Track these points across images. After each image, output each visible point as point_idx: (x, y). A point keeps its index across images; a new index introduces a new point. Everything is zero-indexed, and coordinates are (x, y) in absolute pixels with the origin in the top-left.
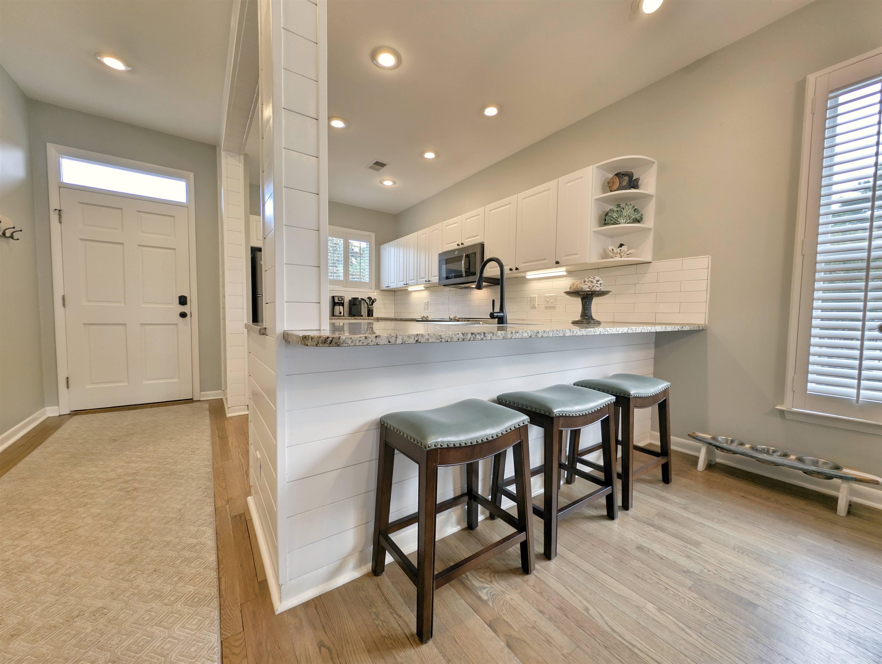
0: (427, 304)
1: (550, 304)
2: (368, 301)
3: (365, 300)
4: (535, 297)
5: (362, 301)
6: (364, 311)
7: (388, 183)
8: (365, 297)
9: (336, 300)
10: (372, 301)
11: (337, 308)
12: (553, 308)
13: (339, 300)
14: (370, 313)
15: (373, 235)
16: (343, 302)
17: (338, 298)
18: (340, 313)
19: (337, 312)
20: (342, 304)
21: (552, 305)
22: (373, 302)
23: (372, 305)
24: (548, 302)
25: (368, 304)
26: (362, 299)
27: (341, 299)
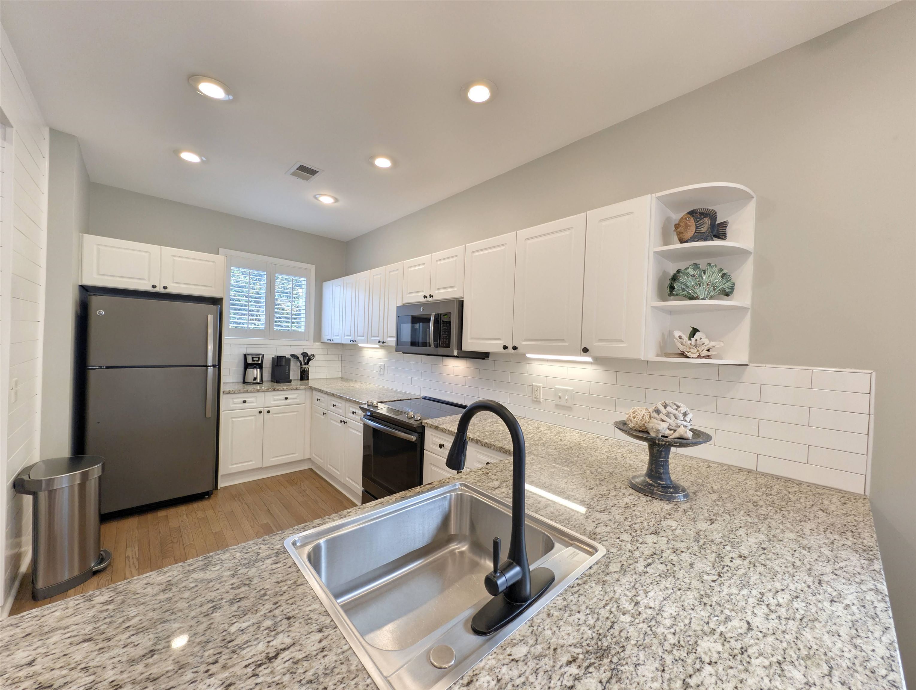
0: (383, 368)
1: (563, 402)
2: (301, 359)
3: (298, 358)
4: (539, 387)
5: (292, 360)
6: (294, 372)
7: (326, 200)
8: (298, 352)
9: (250, 361)
10: (308, 358)
11: (250, 371)
12: (569, 408)
13: (253, 360)
14: (304, 376)
15: (313, 268)
16: (260, 362)
17: (253, 358)
18: (255, 379)
19: (250, 379)
20: (260, 366)
21: (567, 404)
22: (309, 360)
23: (307, 363)
24: (560, 397)
25: (301, 364)
26: (293, 356)
27: (257, 359)
